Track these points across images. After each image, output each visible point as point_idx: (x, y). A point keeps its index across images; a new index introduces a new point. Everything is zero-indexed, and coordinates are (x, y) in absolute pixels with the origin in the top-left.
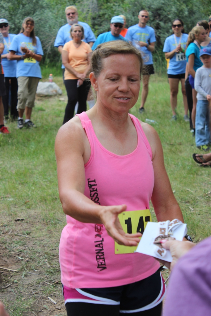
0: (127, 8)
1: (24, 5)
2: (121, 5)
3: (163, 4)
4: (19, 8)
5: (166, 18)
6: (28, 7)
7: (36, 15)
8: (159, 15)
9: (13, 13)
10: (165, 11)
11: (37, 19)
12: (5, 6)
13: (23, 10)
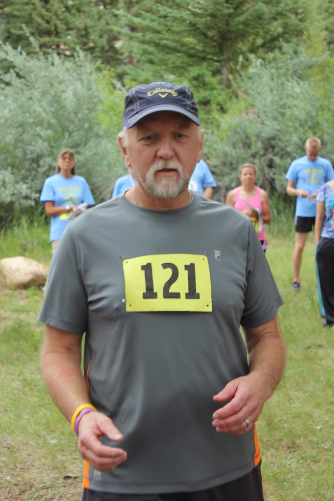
0: (225, 137)
1: (70, 133)
2: (216, 132)
3: (279, 131)
4: (64, 137)
5: (284, 152)
6: (77, 136)
7: (90, 147)
8: (273, 147)
9: (55, 145)
10: (282, 142)
11: (90, 154)
12: (42, 134)
13: (70, 140)
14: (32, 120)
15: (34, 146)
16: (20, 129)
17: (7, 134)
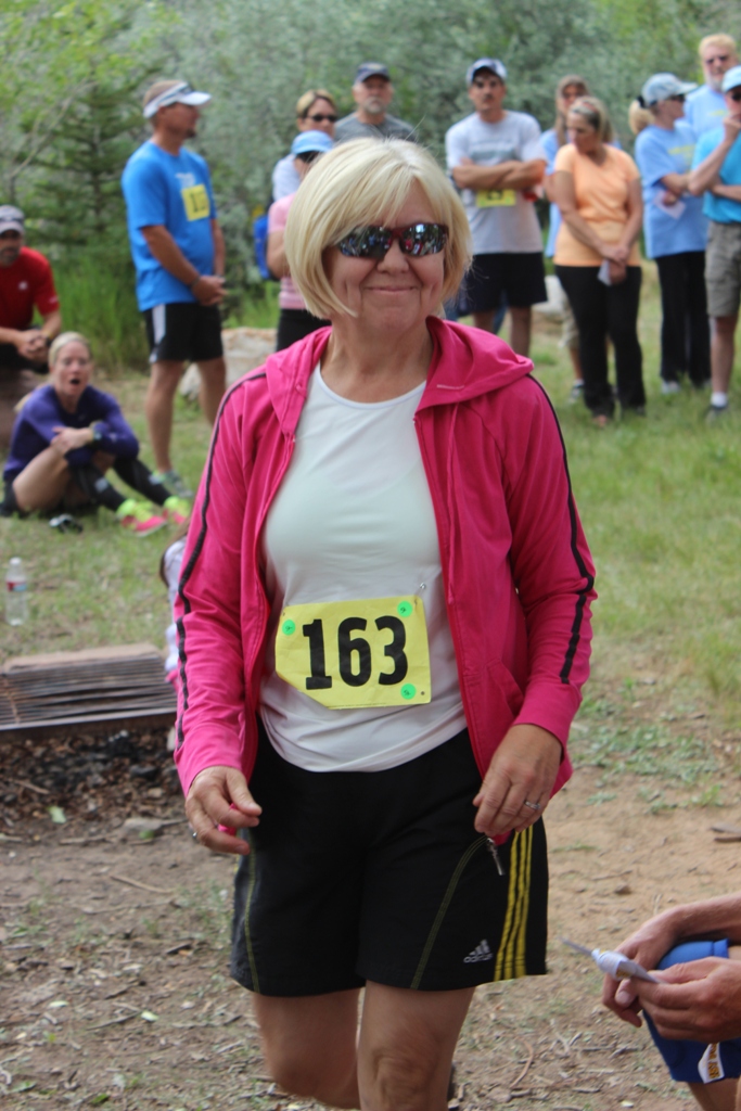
1: (524, 39)
6: (539, 42)
7: (562, 67)
12: (461, 41)
13: (521, 53)
14: (441, 14)
15: (443, 68)
16: (418, 35)
17: (391, 45)
